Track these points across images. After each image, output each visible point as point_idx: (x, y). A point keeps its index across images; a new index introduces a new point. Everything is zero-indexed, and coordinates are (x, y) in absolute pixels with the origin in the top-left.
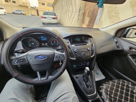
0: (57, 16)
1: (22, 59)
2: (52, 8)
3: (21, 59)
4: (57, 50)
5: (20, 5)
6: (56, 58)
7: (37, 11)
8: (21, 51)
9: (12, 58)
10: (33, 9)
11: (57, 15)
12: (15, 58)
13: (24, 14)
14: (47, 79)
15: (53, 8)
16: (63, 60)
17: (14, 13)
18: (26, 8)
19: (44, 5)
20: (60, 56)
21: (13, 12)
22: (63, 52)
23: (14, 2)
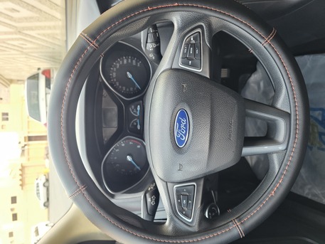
0: (39, 69)
1: (178, 198)
2: (13, 86)
3: (180, 204)
4: (159, 57)
5: (22, 185)
6: (192, 66)
7: (30, 139)
8: (149, 200)
9: (170, 228)
10: (26, 152)
11: (34, 71)
12: (172, 219)
13: (47, 180)
14: (287, 116)
15: (11, 81)
16: (209, 26)
17: (46, 205)
18: (26, 170)
19: (7, 114)
20: (187, 45)
21: (44, 205)
22: (172, 25)
23: (14, 200)
